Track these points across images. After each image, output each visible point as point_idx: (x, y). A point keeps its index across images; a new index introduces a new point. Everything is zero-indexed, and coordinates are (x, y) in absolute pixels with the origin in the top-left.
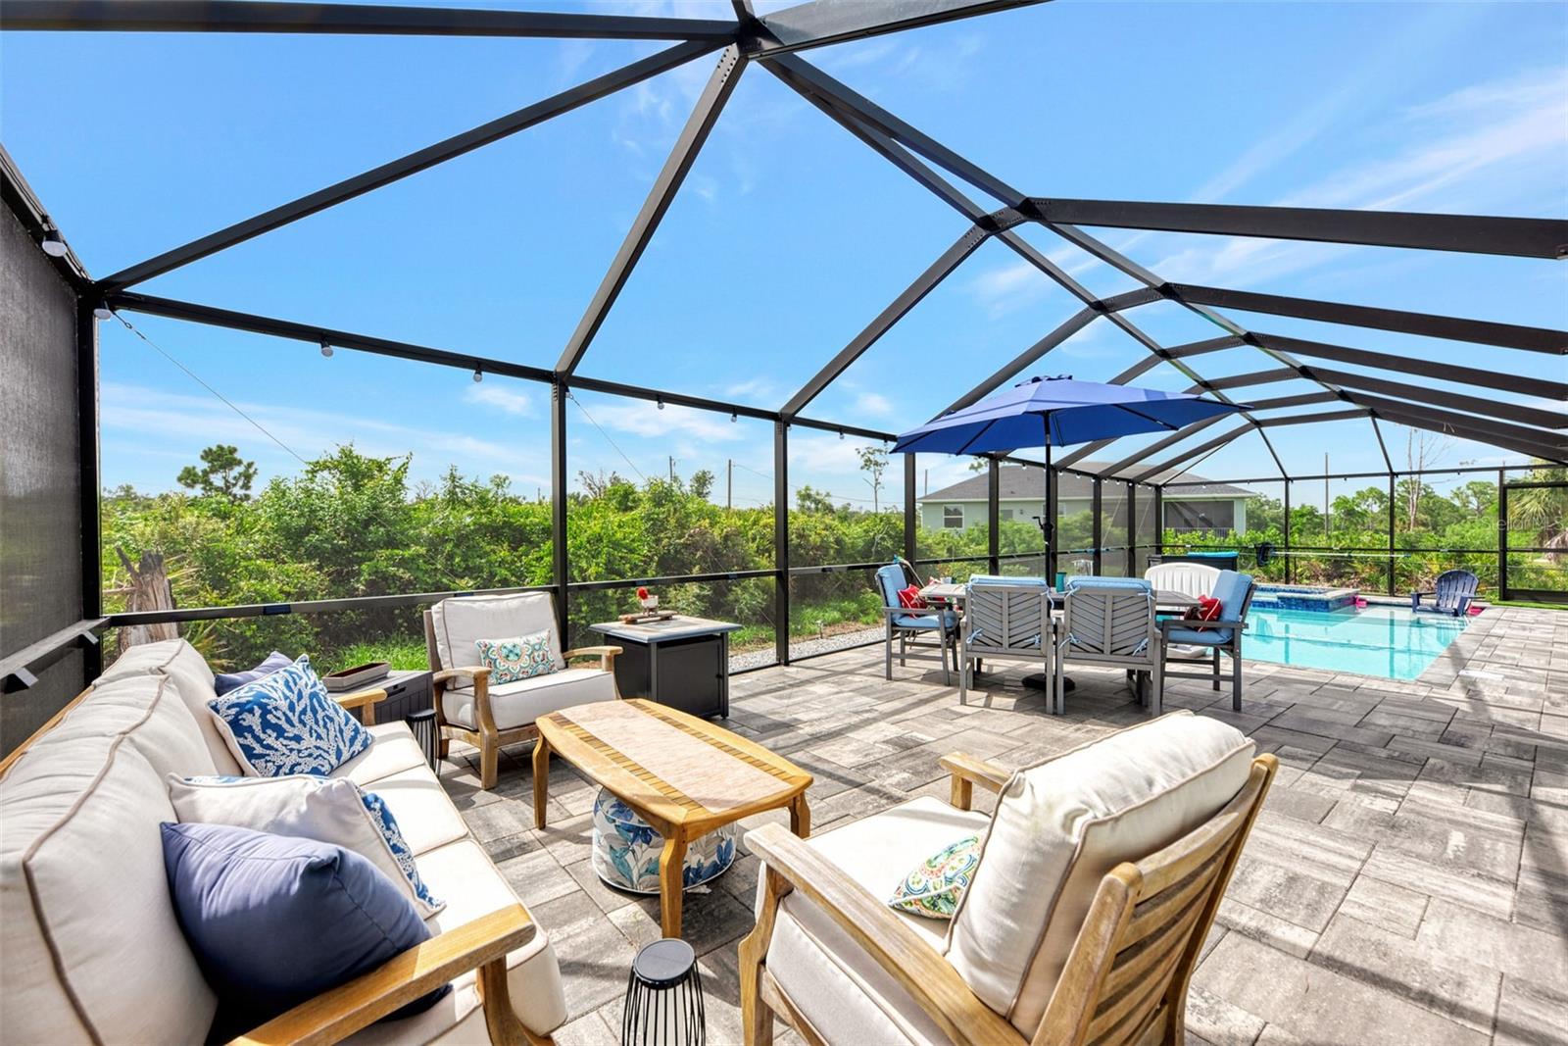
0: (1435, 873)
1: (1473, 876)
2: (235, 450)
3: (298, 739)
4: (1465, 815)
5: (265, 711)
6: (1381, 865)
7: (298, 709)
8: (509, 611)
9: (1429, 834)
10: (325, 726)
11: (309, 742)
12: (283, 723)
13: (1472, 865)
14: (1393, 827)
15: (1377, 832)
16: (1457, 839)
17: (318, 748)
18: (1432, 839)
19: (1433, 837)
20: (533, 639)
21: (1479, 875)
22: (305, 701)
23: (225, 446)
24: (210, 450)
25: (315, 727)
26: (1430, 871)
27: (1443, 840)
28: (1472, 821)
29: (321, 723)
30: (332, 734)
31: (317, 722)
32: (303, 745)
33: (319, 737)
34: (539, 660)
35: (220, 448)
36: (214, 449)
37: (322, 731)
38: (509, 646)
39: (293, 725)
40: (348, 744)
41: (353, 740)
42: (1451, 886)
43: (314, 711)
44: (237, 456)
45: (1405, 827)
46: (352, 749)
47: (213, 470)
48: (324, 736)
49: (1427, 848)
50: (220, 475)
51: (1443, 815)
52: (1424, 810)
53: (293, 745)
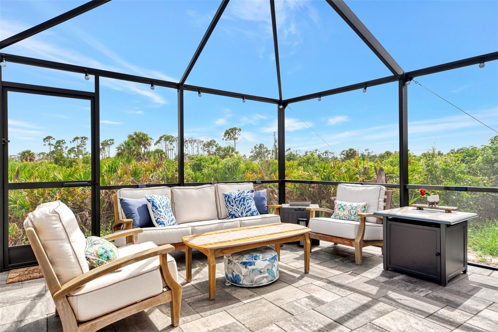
3: (233, 206)
5: (229, 198)
7: (236, 199)
8: (358, 192)
10: (241, 206)
11: (235, 207)
12: (231, 201)
17: (237, 210)
20: (355, 205)
22: (240, 198)
25: (238, 205)
29: (241, 204)
30: (242, 208)
31: (239, 204)
32: (234, 208)
33: (238, 207)
34: (353, 214)
37: (240, 206)
38: (343, 205)
39: (233, 202)
40: (246, 212)
41: (247, 212)
43: (240, 201)
46: (246, 214)
48: (240, 208)
53: (231, 207)
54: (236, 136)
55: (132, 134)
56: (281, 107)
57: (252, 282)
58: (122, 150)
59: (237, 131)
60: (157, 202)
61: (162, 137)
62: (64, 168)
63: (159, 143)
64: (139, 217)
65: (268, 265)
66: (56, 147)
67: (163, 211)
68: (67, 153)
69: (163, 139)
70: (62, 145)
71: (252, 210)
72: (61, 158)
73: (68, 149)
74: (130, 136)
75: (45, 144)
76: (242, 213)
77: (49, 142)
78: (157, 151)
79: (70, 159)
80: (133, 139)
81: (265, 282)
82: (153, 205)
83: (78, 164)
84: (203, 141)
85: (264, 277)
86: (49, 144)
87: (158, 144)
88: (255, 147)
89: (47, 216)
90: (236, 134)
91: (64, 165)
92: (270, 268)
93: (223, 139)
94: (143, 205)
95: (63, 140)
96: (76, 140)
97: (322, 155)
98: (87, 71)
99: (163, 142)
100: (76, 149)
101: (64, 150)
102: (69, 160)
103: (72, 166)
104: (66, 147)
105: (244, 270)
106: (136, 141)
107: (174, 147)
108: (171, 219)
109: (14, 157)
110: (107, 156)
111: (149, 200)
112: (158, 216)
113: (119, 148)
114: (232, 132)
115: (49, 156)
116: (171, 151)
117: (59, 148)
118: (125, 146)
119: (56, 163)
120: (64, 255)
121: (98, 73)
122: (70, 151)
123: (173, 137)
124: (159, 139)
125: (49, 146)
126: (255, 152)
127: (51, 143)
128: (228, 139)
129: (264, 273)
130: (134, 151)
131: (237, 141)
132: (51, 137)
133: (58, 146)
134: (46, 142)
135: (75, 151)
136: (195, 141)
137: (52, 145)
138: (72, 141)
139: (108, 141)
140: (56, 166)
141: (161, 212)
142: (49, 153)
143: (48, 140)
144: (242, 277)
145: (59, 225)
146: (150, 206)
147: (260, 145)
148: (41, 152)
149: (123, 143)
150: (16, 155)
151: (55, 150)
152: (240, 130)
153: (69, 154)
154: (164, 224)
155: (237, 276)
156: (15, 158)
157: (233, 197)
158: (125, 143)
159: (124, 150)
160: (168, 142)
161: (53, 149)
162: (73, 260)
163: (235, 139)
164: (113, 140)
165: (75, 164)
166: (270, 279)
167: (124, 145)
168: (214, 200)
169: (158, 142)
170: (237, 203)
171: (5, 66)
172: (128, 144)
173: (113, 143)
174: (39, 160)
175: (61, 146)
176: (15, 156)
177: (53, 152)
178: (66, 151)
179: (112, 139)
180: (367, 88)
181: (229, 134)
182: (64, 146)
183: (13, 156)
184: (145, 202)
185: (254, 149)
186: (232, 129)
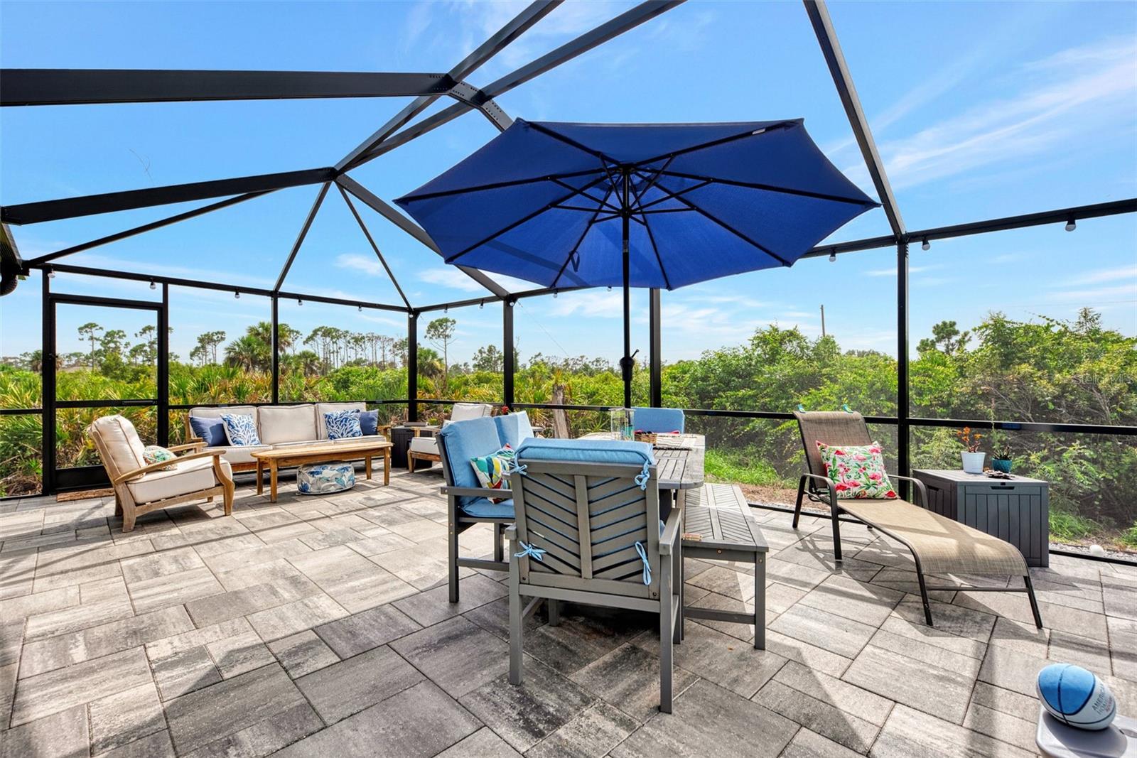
0: (84, 618)
1: (57, 630)
2: (954, 324)
3: (333, 427)
4: (81, 689)
5: (329, 418)
6: (120, 604)
7: (338, 420)
9: (104, 644)
11: (335, 428)
12: (331, 422)
13: (60, 637)
14: (135, 633)
15: (143, 622)
16: (79, 653)
18: (100, 641)
19: (99, 643)
21: (53, 633)
22: (342, 419)
23: (948, 322)
24: (938, 326)
26: (88, 617)
27: (91, 646)
28: (73, 685)
30: (343, 429)
31: (340, 425)
35: (944, 324)
36: (940, 324)
39: (333, 423)
42: (69, 616)
44: (957, 328)
45: (126, 639)
47: (939, 340)
49: (98, 632)
50: (943, 343)
51: (103, 674)
52: (125, 668)
54: (448, 332)
55: (256, 325)
56: (411, 316)
57: (319, 489)
58: (236, 353)
59: (449, 324)
60: (235, 421)
61: (318, 330)
62: (123, 383)
63: (313, 339)
64: (211, 437)
65: (336, 474)
66: (103, 343)
67: (241, 430)
68: (128, 354)
69: (320, 333)
70: (118, 340)
71: (354, 431)
72: (117, 364)
73: (130, 348)
74: (251, 330)
75: (81, 337)
76: (342, 434)
77: (90, 334)
78: (305, 355)
79: (134, 367)
80: (258, 334)
81: (333, 489)
82: (229, 424)
83: (149, 376)
84: (392, 339)
85: (331, 485)
86: (92, 338)
87: (310, 343)
88: (481, 352)
89: (110, 423)
90: (447, 328)
91: (123, 378)
92: (338, 477)
93: (426, 337)
94: (218, 425)
95: (119, 331)
96: (147, 332)
97: (590, 364)
98: (153, 279)
99: (319, 338)
100: (147, 348)
101: (122, 349)
102: (133, 370)
103: (138, 380)
104: (127, 345)
105: (311, 479)
106: (264, 338)
107: (340, 348)
108: (252, 438)
109: (12, 361)
110: (212, 361)
111: (224, 420)
112: (235, 436)
113: (230, 350)
114: (441, 325)
115: (91, 360)
116: (335, 354)
117: (112, 345)
118: (242, 346)
119: (106, 374)
120: (124, 453)
121: (166, 282)
122: (135, 352)
123: (338, 330)
124: (312, 333)
125: (90, 342)
126: (479, 358)
127: (94, 336)
128: (434, 338)
129: (332, 481)
130: (259, 354)
131: (448, 340)
132: (96, 326)
133: (109, 342)
134: (85, 334)
135: (145, 351)
136: (378, 338)
137: (97, 340)
138: (139, 334)
139: (212, 335)
140: (108, 380)
141: (238, 431)
142: (91, 354)
143: (89, 330)
144: (310, 486)
145: (120, 430)
146: (226, 425)
147: (490, 347)
148: (73, 352)
149: (239, 341)
150: (19, 356)
151: (103, 349)
152: (454, 321)
153: (133, 356)
154: (242, 444)
155: (306, 484)
156: (16, 362)
157: (334, 418)
158: (243, 341)
159: (240, 353)
160: (328, 339)
161: (98, 346)
162: (132, 457)
163: (447, 336)
164: (223, 333)
165: (143, 376)
166: (338, 487)
167: (241, 344)
168: (313, 420)
169: (311, 338)
170: (338, 423)
171: (54, 277)
172: (247, 343)
173: (223, 339)
174: (69, 366)
175: (115, 342)
176: (14, 358)
177: (98, 353)
178: (127, 351)
179: (221, 330)
180: (484, 305)
181: (436, 329)
182: (123, 341)
183: (11, 358)
184: (220, 421)
185: (478, 353)
186: (441, 321)
